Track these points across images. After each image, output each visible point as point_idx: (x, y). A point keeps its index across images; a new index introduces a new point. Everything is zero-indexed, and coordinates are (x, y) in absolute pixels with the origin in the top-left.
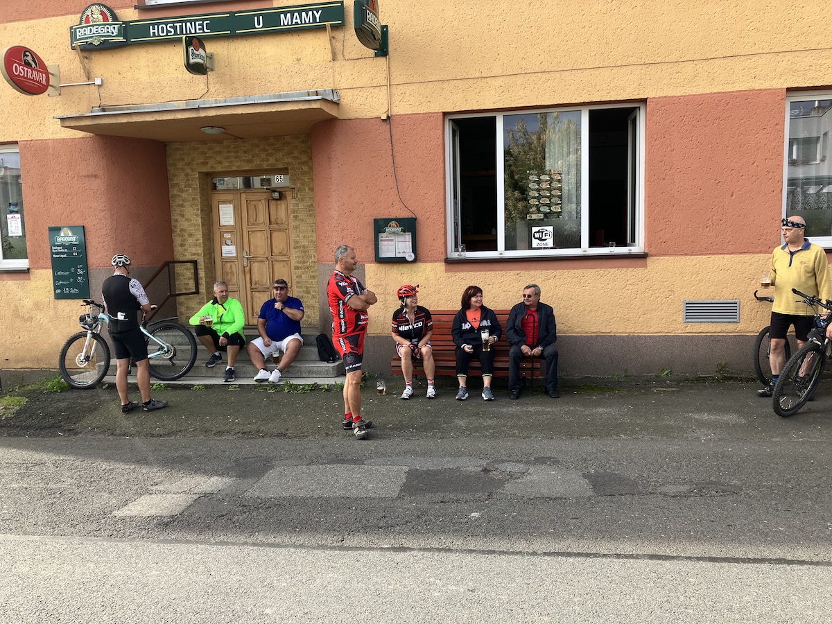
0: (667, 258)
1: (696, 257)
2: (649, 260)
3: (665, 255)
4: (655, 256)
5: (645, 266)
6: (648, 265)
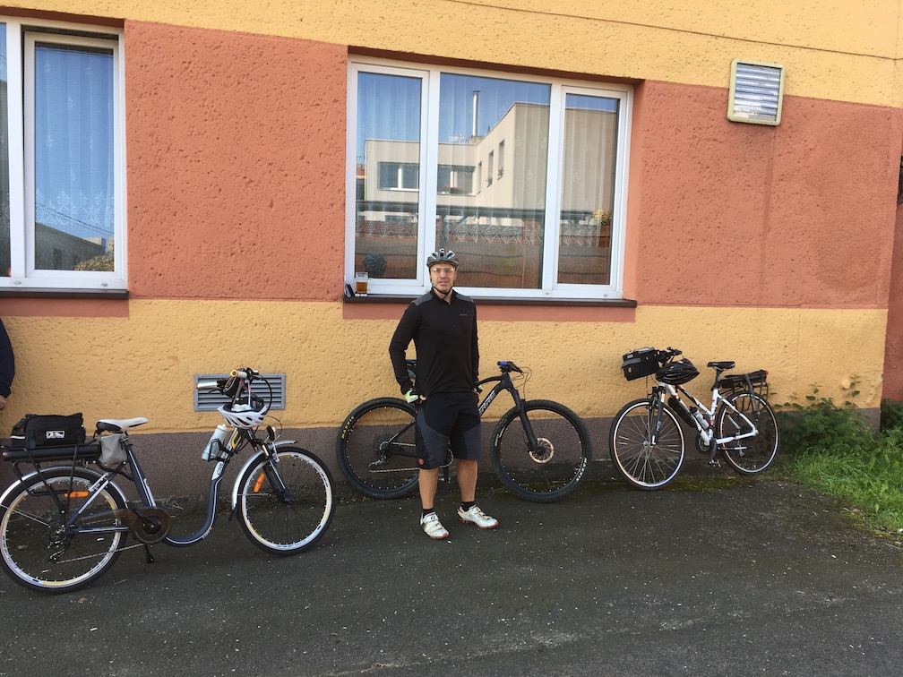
0: (166, 301)
1: (215, 302)
2: (133, 305)
3: (162, 297)
4: (145, 297)
5: (126, 314)
6: (130, 313)
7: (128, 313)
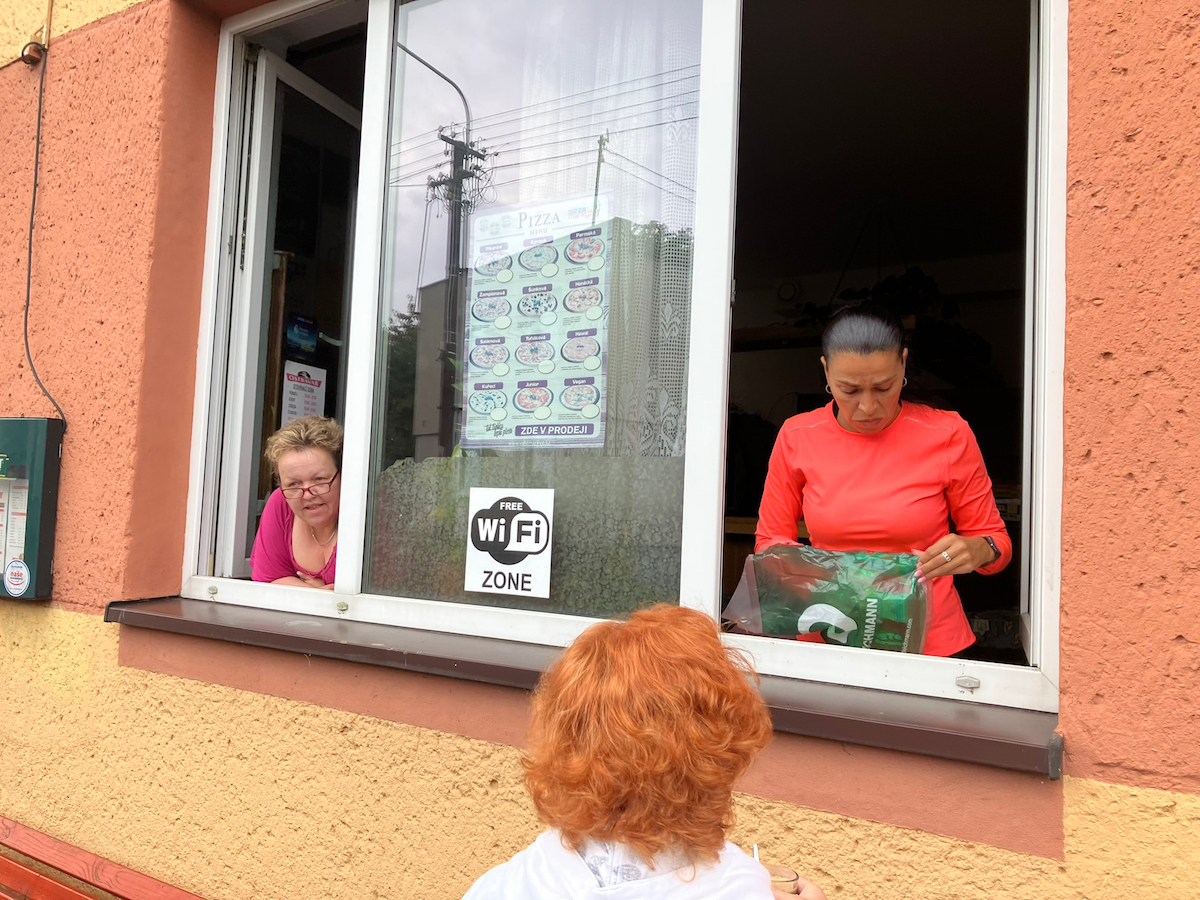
2: (1084, 804)
4: (1140, 774)
5: (1050, 843)
6: (1070, 843)
7: (1060, 838)
